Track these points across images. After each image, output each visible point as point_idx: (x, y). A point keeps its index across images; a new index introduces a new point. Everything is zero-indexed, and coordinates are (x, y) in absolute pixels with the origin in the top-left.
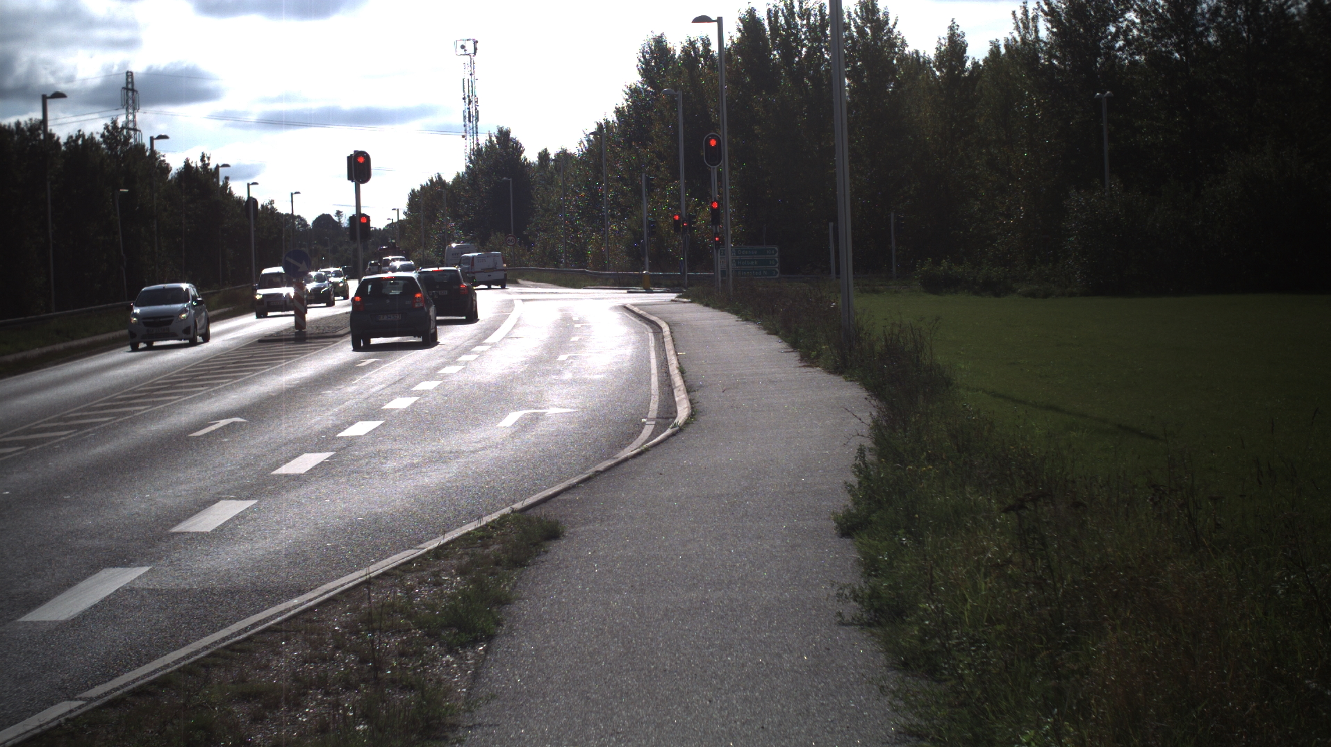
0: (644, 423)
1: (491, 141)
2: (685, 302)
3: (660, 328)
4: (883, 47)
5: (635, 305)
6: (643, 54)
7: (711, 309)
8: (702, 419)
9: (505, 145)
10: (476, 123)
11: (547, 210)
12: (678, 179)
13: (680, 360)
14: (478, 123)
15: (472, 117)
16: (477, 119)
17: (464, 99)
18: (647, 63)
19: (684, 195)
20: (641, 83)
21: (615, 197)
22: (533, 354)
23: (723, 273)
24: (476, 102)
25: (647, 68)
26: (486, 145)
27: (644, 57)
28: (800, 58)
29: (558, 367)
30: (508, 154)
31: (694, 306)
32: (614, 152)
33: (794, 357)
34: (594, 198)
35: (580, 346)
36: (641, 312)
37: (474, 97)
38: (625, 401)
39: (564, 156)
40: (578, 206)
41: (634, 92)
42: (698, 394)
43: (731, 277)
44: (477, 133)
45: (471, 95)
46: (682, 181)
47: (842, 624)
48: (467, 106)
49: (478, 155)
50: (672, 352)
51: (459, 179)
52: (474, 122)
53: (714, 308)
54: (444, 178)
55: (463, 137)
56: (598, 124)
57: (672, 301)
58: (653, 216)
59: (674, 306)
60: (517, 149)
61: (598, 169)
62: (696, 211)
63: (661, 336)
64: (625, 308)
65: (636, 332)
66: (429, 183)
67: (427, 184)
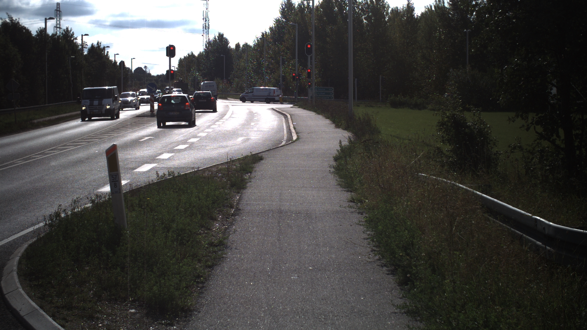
0: (282, 141)
1: (215, 38)
2: (296, 108)
3: (287, 116)
4: (380, 8)
5: (277, 108)
6: (282, 5)
7: (306, 110)
8: (301, 140)
9: (221, 40)
10: (208, 30)
11: (239, 69)
12: (295, 58)
13: (294, 125)
14: (209, 30)
15: (206, 28)
16: (209, 28)
17: (203, 19)
18: (283, 9)
19: (297, 65)
20: (281, 17)
21: (268, 65)
22: (242, 122)
23: (311, 97)
24: (208, 21)
25: (283, 11)
26: (213, 40)
27: (282, 7)
28: (346, 11)
29: (252, 127)
30: (222, 44)
31: (300, 109)
32: (268, 46)
33: (333, 125)
34: (260, 65)
35: (258, 121)
36: (279, 111)
37: (207, 18)
38: (276, 136)
39: (246, 46)
40: (253, 68)
41: (278, 21)
42: (299, 134)
43: (314, 98)
44: (208, 34)
45: (206, 17)
46: (297, 59)
47: (330, 173)
48: (204, 22)
49: (210, 45)
50: (291, 123)
51: (200, 55)
52: (207, 29)
53: (307, 110)
54: (194, 54)
55: (202, 35)
56: (262, 33)
57: (291, 107)
58: (284, 73)
59: (292, 109)
60: (226, 42)
61: (261, 52)
62: (302, 72)
63: (287, 118)
64: (273, 109)
65: (278, 117)
66: (188, 56)
67: (187, 56)
